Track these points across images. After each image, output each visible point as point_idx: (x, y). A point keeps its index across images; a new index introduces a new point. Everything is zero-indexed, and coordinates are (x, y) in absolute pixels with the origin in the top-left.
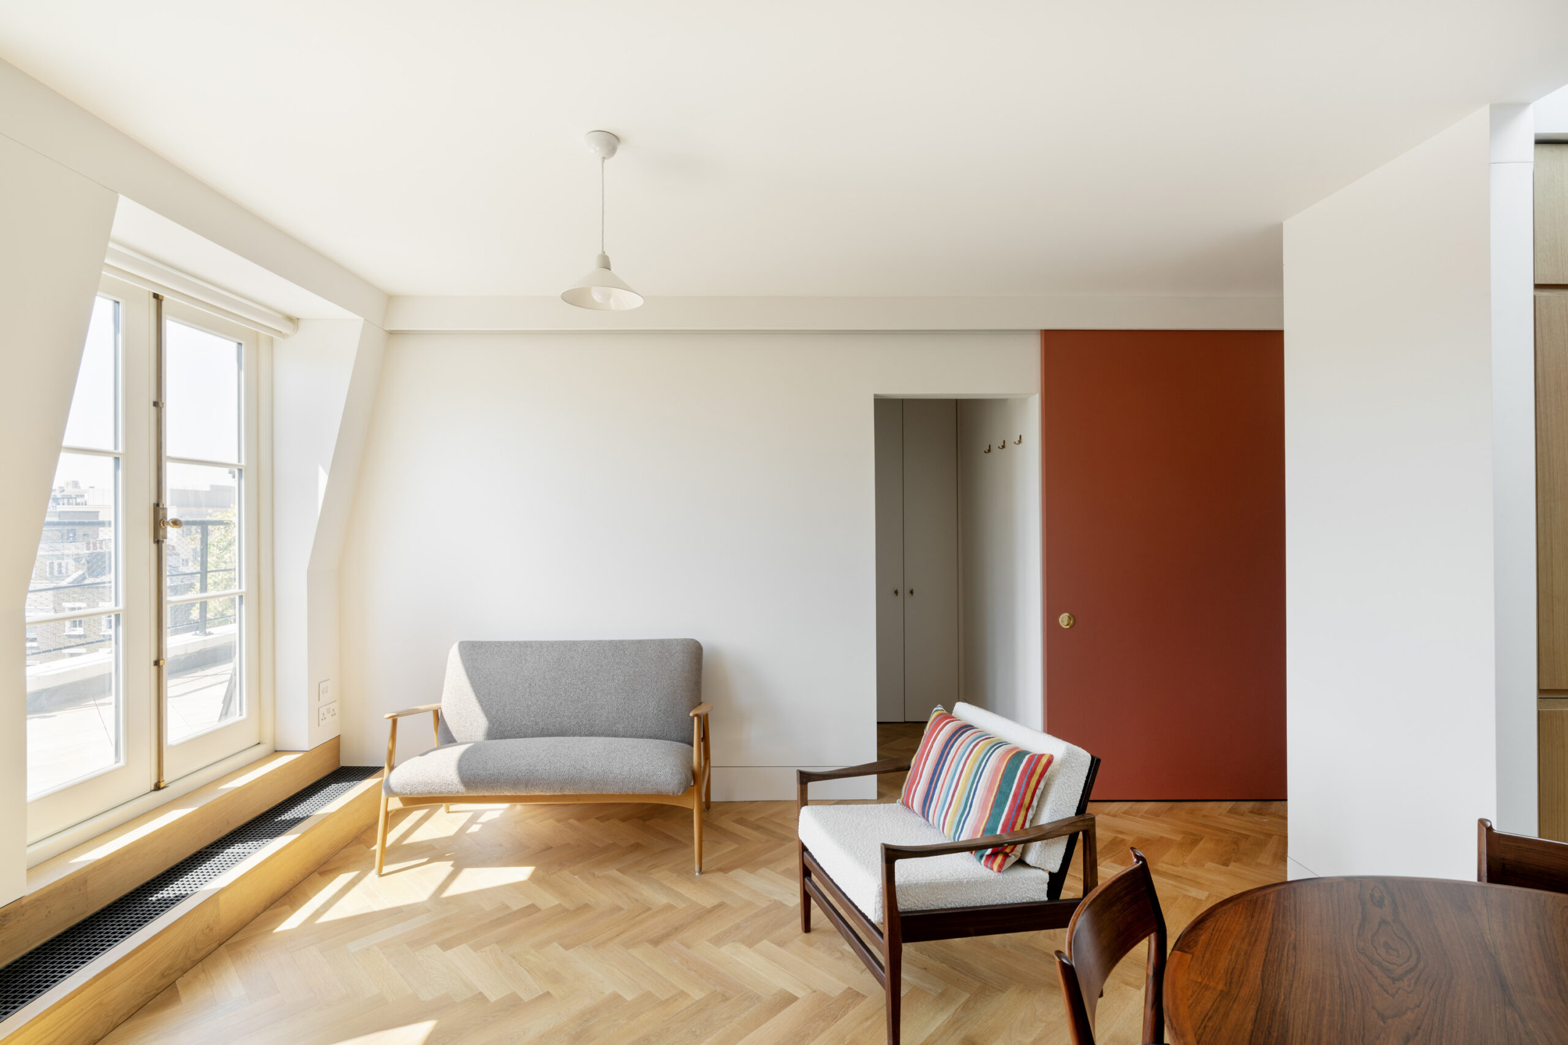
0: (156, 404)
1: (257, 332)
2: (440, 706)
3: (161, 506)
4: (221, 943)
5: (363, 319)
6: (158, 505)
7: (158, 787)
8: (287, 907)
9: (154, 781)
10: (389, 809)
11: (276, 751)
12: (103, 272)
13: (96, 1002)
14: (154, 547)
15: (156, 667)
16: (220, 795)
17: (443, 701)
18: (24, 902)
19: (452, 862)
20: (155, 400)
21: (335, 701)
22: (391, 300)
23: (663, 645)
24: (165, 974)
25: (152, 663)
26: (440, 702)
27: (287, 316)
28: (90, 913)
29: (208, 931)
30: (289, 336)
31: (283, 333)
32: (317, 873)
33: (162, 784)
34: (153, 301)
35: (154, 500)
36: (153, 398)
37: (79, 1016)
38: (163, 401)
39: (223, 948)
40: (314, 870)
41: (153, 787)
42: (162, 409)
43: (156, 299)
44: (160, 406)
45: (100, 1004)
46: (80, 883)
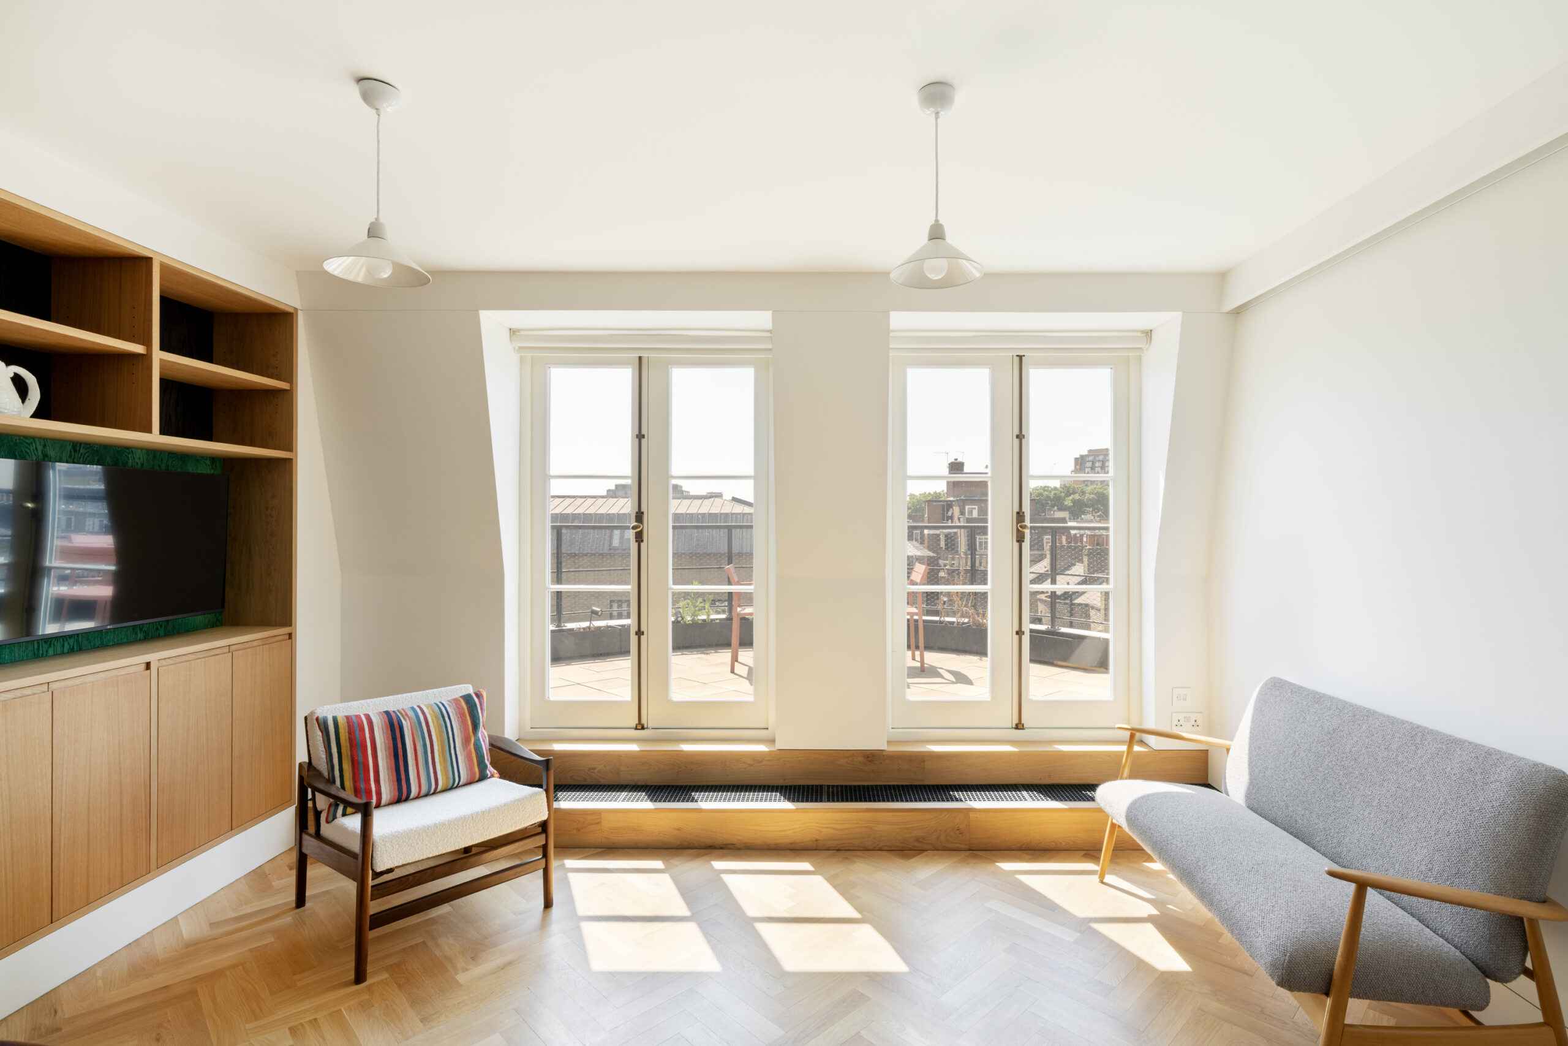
0: (1018, 436)
1: (1128, 355)
2: (1230, 744)
3: (1021, 514)
4: (971, 848)
5: (1183, 314)
6: (1018, 513)
7: (1019, 726)
8: (1029, 857)
9: (1016, 721)
11: (1142, 741)
12: (891, 354)
14: (1016, 545)
15: (1017, 636)
16: (1052, 749)
17: (1234, 741)
18: (884, 753)
20: (1018, 434)
21: (1201, 713)
22: (1221, 278)
24: (920, 840)
25: (1015, 633)
26: (1232, 740)
27: (1143, 332)
28: (926, 783)
29: (958, 832)
30: (1147, 349)
31: (1141, 348)
32: (1085, 852)
33: (1020, 726)
34: (1017, 360)
35: (1016, 509)
36: (1017, 432)
37: (856, 826)
38: (1023, 433)
39: (968, 853)
40: (1086, 848)
41: (1014, 726)
42: (1023, 440)
43: (1018, 358)
44: (1021, 437)
45: (870, 828)
46: (920, 760)
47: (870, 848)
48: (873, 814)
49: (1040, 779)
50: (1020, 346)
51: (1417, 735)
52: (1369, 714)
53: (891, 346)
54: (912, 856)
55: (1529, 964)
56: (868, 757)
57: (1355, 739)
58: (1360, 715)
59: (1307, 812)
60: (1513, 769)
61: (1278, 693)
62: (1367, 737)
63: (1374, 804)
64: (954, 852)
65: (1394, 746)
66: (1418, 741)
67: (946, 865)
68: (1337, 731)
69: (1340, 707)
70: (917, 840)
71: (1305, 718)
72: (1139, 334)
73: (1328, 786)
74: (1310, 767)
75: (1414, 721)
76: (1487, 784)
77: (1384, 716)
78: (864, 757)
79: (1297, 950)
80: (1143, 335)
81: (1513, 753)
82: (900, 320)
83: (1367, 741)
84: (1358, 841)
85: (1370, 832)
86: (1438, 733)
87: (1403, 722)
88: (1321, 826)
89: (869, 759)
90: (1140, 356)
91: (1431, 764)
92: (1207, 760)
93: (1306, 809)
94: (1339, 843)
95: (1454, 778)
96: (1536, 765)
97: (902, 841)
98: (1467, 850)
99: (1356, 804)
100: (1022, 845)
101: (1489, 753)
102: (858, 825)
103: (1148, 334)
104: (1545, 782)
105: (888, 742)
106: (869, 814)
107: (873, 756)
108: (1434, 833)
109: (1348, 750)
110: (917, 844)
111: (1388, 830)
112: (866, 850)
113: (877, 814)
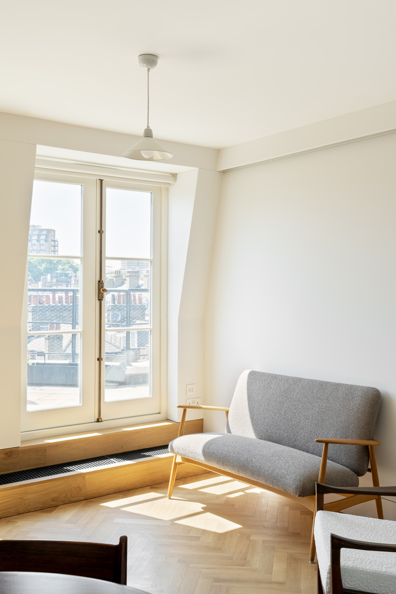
0: (99, 232)
1: (161, 187)
2: (229, 409)
3: (101, 282)
4: (86, 498)
5: (198, 169)
6: (99, 281)
7: (98, 421)
9: (97, 417)
10: (176, 461)
11: (167, 419)
12: (35, 171)
13: (20, 496)
14: (98, 302)
15: (98, 361)
16: (122, 431)
17: (230, 408)
18: (19, 449)
19: (204, 506)
20: (99, 230)
21: (199, 398)
22: (218, 152)
23: (351, 389)
24: (54, 500)
25: (96, 359)
27: (171, 174)
28: (47, 465)
29: (78, 489)
30: (173, 184)
31: (170, 183)
32: (150, 487)
33: (100, 420)
34: (99, 182)
35: (98, 279)
36: (98, 229)
37: (12, 498)
38: (103, 230)
39: (85, 501)
40: (150, 484)
41: (96, 421)
42: (103, 234)
43: (100, 180)
44: (101, 232)
45: (22, 498)
46: (43, 449)
47: (22, 512)
48: (24, 488)
49: (117, 450)
50: (102, 174)
51: (323, 385)
52: (300, 380)
53: (36, 166)
54: (53, 510)
55: (370, 467)
56: (8, 454)
57: (297, 391)
58: (297, 381)
59: (278, 431)
60: (361, 390)
61: (253, 377)
62: (302, 389)
63: (310, 418)
64: (79, 502)
65: (315, 391)
66: (324, 387)
67: (76, 510)
68: (288, 390)
69: (287, 379)
70: (53, 500)
71: (270, 387)
72: (169, 175)
73: (287, 415)
74: (277, 409)
75: (319, 380)
76: (353, 399)
77: (307, 379)
78: (5, 454)
79: (304, 479)
80: (171, 176)
81: (359, 385)
82: (42, 150)
83: (303, 391)
84: (304, 436)
85: (309, 431)
86: (331, 383)
87: (316, 381)
88: (286, 435)
89: (9, 455)
90: (168, 188)
91: (331, 395)
92: (202, 425)
93: (277, 429)
94: (295, 440)
95: (341, 399)
96: (368, 387)
97: (43, 503)
98: (349, 427)
99: (301, 420)
100: (116, 490)
101: (352, 386)
102: (14, 498)
103: (174, 176)
104: (372, 393)
105: (21, 441)
106: (21, 488)
107: (11, 452)
108: (336, 423)
109: (295, 397)
110: (53, 503)
111: (317, 427)
112: (19, 514)
113: (26, 488)
